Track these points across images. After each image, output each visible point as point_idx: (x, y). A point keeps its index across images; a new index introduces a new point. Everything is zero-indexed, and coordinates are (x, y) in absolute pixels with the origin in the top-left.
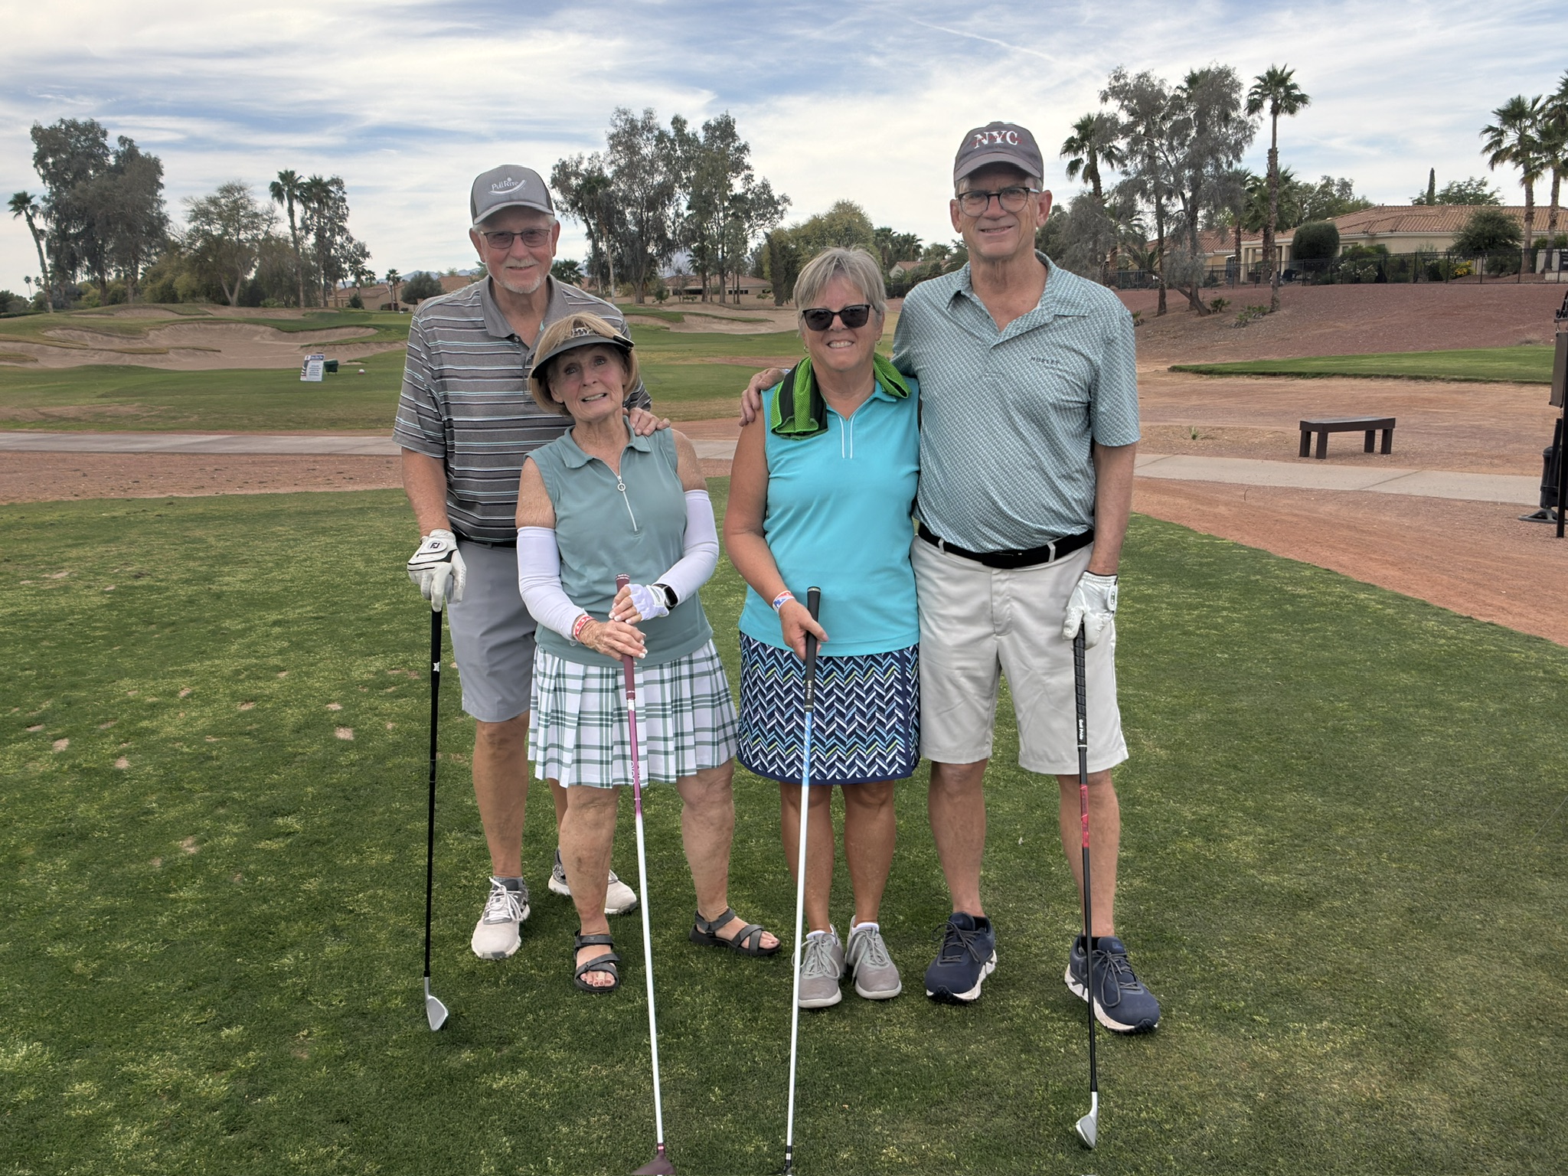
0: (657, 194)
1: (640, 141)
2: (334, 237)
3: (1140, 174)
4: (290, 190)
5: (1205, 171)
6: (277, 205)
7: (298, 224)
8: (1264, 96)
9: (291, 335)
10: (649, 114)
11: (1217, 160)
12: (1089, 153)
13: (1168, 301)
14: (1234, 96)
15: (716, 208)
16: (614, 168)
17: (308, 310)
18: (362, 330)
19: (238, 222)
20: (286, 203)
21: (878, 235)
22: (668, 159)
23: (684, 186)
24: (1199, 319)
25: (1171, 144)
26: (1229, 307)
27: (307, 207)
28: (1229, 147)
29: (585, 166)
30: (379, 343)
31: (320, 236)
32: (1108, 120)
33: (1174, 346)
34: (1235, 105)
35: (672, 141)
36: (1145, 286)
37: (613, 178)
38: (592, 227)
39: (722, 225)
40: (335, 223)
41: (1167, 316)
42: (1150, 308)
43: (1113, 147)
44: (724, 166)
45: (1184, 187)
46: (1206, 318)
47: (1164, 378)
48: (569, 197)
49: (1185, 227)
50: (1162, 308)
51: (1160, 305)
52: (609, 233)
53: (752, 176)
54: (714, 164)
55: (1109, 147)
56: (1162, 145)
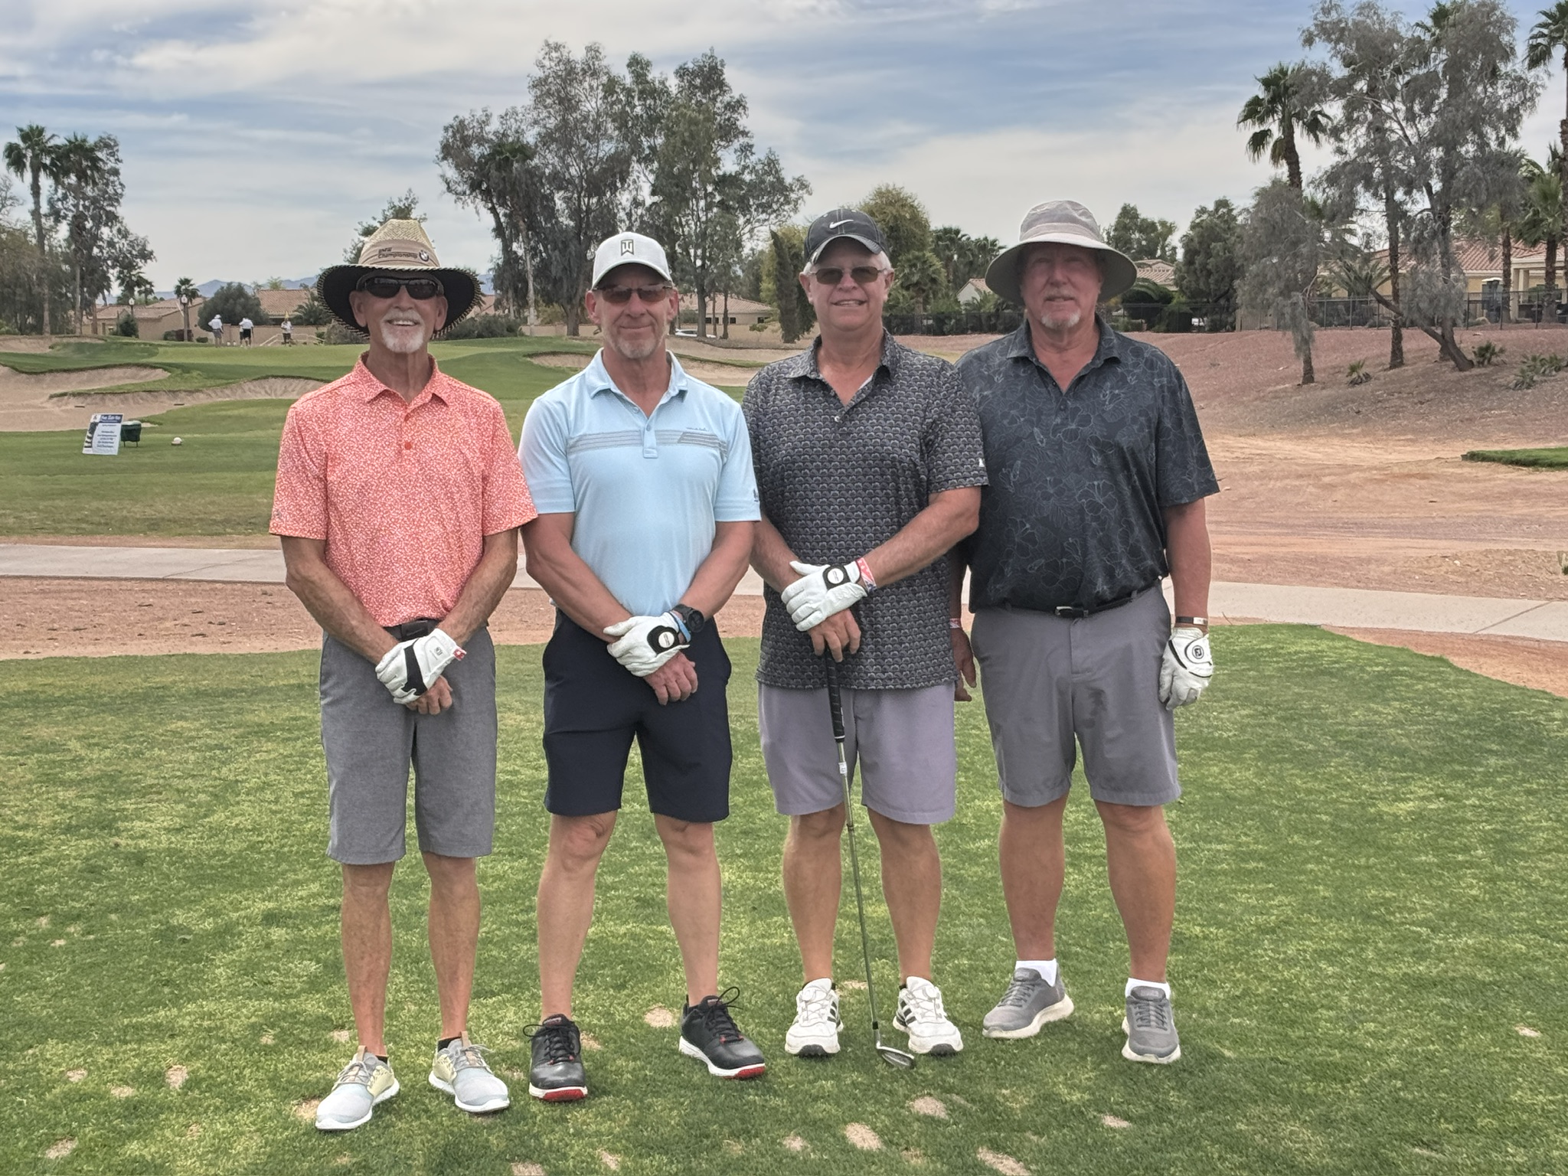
0: (603, 171)
1: (578, 90)
2: (98, 228)
3: (1361, 152)
4: (35, 156)
5: (1463, 150)
6: (15, 178)
7: (45, 208)
8: (1553, 40)
9: (33, 378)
10: (594, 51)
11: (1482, 136)
12: (1281, 121)
13: (1406, 346)
14: (1505, 39)
15: (694, 192)
16: (537, 129)
17: (55, 339)
18: (144, 372)
20: (28, 175)
21: (939, 238)
22: (622, 120)
23: (646, 160)
24: (1457, 374)
25: (1410, 110)
26: (1503, 357)
27: (57, 182)
28: (1500, 117)
29: (494, 126)
30: (174, 392)
31: (77, 227)
32: (1313, 72)
33: (1422, 416)
34: (1507, 54)
35: (629, 92)
36: (1362, 321)
37: (536, 146)
38: (503, 219)
39: (704, 219)
40: (102, 208)
41: (1407, 370)
42: (1378, 356)
43: (1320, 112)
44: (707, 131)
45: (1430, 175)
46: (1467, 373)
47: (1459, 471)
48: (466, 174)
49: (1434, 235)
50: (1397, 357)
51: (1393, 352)
52: (528, 229)
53: (751, 146)
54: (693, 128)
55: (1315, 113)
56: (1395, 111)
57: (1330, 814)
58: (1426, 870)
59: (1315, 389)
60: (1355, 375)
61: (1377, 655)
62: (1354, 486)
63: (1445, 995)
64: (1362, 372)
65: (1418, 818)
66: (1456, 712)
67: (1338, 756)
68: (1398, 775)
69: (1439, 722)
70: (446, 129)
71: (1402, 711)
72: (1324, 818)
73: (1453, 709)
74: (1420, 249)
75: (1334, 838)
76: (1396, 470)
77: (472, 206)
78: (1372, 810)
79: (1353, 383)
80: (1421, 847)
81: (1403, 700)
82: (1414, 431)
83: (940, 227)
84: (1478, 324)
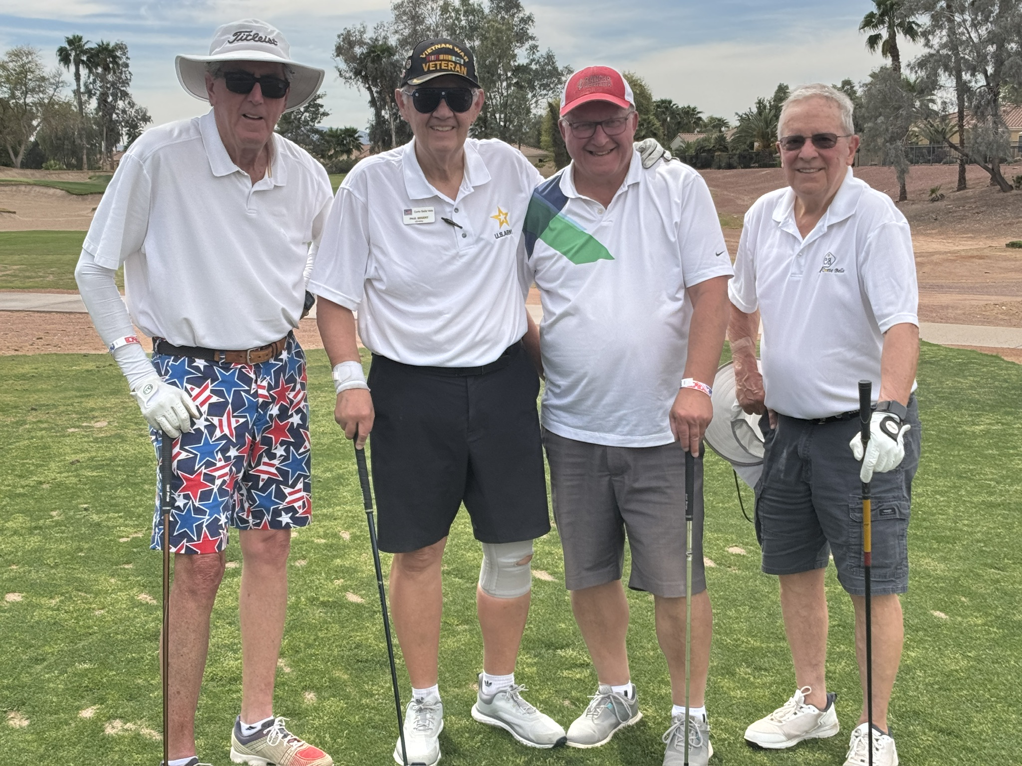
1: (424, 10)
2: (116, 101)
3: (943, 46)
4: (77, 55)
5: (1009, 47)
6: (63, 68)
7: (82, 89)
9: (80, 198)
12: (888, 28)
13: (968, 176)
15: (499, 76)
16: (397, 36)
17: (91, 173)
19: (25, 85)
20: (72, 68)
21: (658, 106)
22: (451, 29)
24: (1002, 194)
25: (974, 20)
27: (90, 71)
29: (368, 36)
31: (103, 101)
33: (978, 221)
35: (457, 11)
36: (938, 160)
37: (396, 47)
38: (375, 95)
39: (505, 94)
40: (118, 88)
41: (969, 192)
42: (949, 183)
43: (913, 22)
44: (508, 37)
45: (987, 63)
46: (1009, 194)
47: (1004, 254)
48: (352, 65)
49: (989, 103)
50: (962, 183)
51: (960, 180)
52: (391, 102)
53: (537, 47)
54: (499, 35)
55: (910, 23)
56: (964, 21)
57: (936, 431)
58: (993, 457)
59: (907, 204)
60: (934, 195)
61: (958, 354)
62: (936, 264)
63: (1005, 510)
64: (939, 193)
65: (986, 433)
66: (1007, 382)
67: (938, 403)
68: (973, 413)
69: (997, 387)
70: (339, 36)
71: (975, 382)
72: (932, 432)
73: (1005, 381)
74: (980, 113)
75: (939, 442)
76: (963, 253)
77: (355, 86)
78: (960, 429)
79: (933, 200)
80: (989, 446)
81: (975, 376)
82: (972, 231)
83: (659, 99)
84: (1016, 161)
